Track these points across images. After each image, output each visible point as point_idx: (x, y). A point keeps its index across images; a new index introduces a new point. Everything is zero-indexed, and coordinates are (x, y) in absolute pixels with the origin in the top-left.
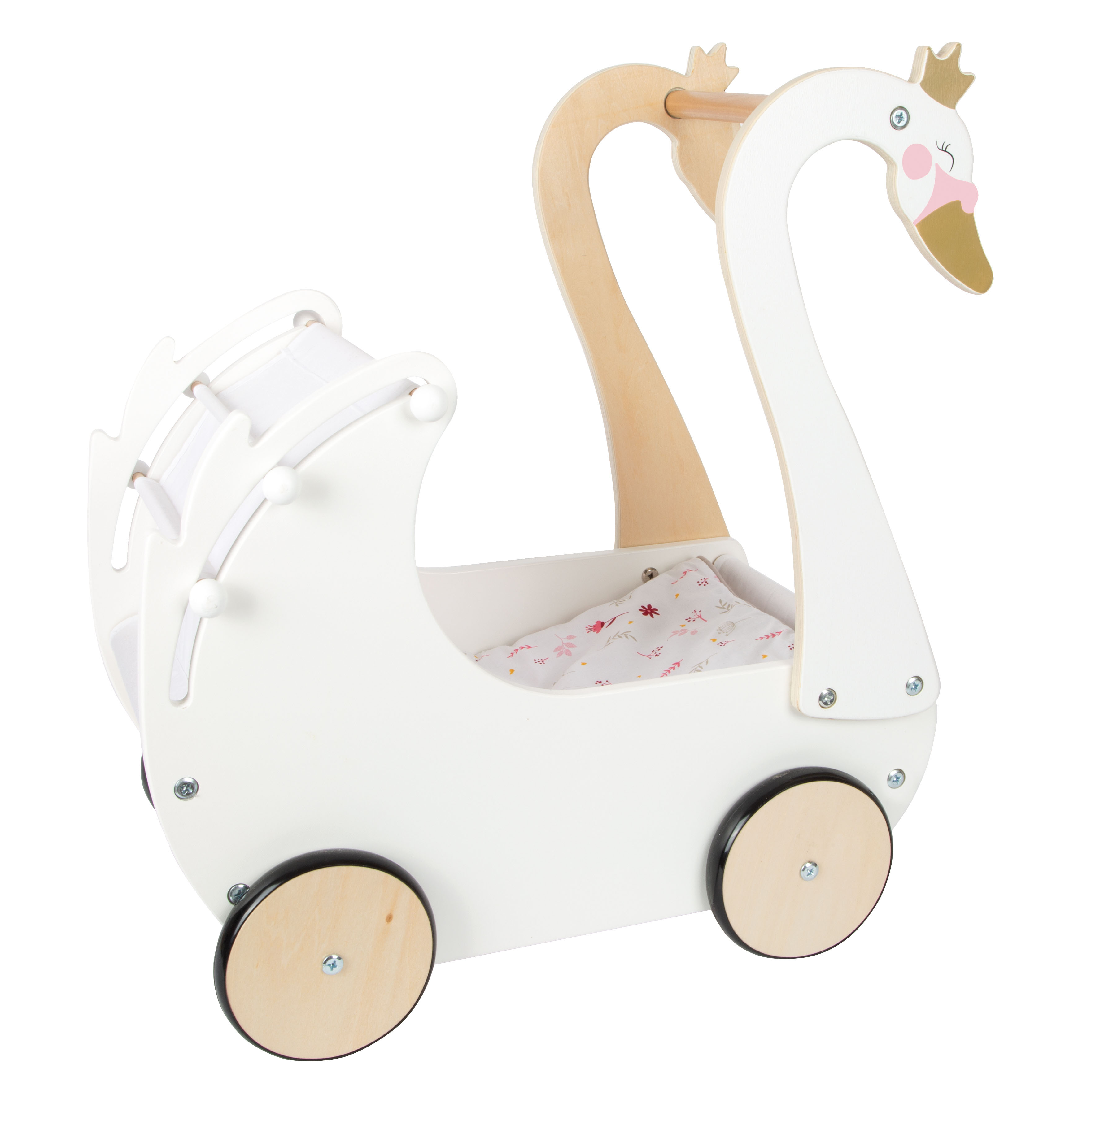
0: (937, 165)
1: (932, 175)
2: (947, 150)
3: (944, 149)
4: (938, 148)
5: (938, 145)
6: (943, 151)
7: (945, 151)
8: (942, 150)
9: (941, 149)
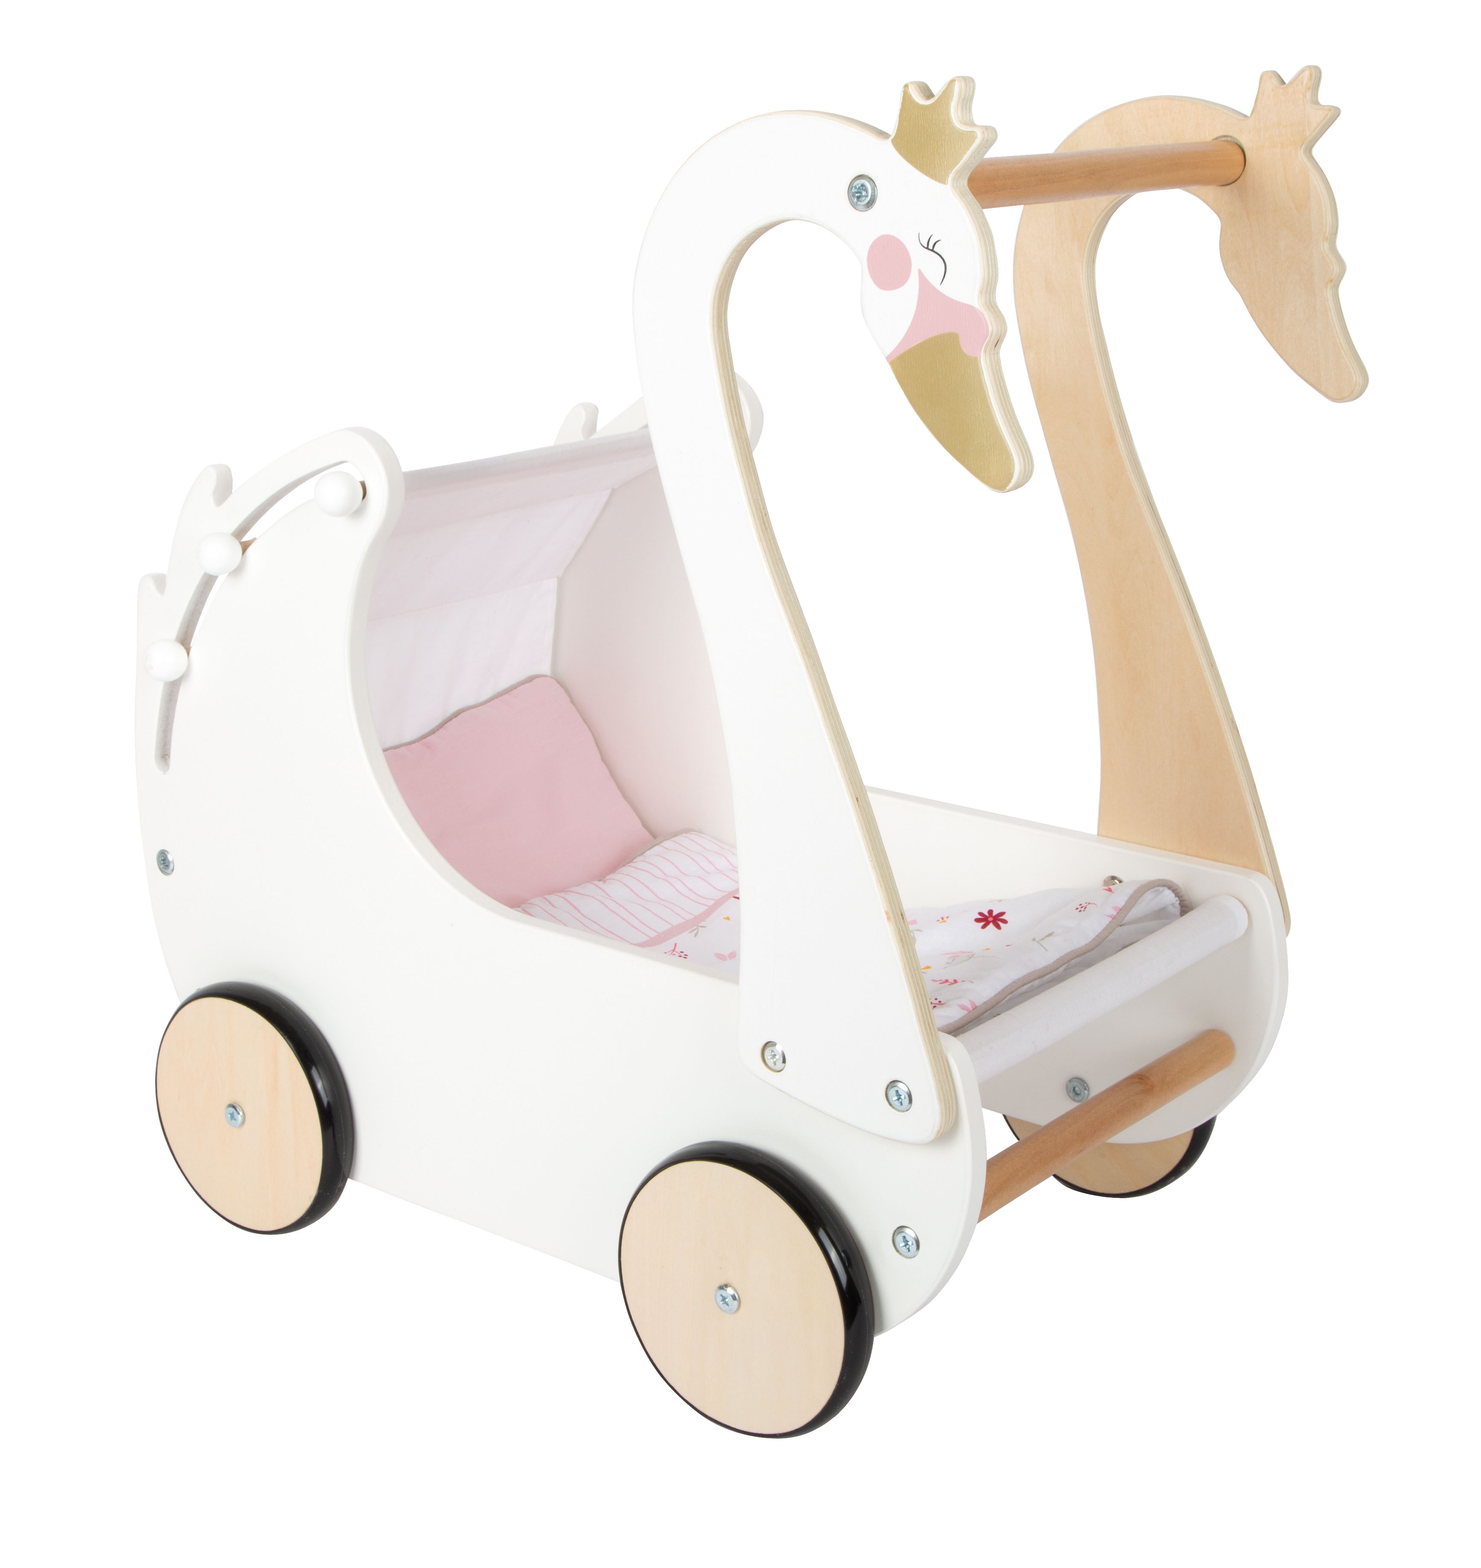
0: (920, 272)
1: (912, 286)
2: (935, 250)
3: (931, 247)
4: (922, 245)
5: (921, 242)
6: (929, 249)
7: (932, 250)
8: (927, 248)
9: (926, 246)
